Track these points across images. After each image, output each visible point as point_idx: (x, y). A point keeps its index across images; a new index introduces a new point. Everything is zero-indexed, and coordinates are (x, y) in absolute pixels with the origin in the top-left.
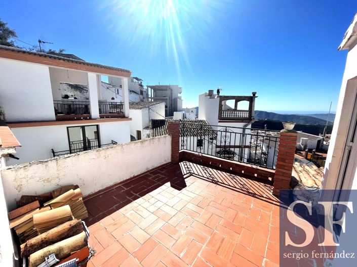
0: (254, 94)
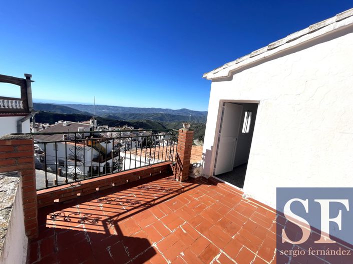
0: (28, 77)
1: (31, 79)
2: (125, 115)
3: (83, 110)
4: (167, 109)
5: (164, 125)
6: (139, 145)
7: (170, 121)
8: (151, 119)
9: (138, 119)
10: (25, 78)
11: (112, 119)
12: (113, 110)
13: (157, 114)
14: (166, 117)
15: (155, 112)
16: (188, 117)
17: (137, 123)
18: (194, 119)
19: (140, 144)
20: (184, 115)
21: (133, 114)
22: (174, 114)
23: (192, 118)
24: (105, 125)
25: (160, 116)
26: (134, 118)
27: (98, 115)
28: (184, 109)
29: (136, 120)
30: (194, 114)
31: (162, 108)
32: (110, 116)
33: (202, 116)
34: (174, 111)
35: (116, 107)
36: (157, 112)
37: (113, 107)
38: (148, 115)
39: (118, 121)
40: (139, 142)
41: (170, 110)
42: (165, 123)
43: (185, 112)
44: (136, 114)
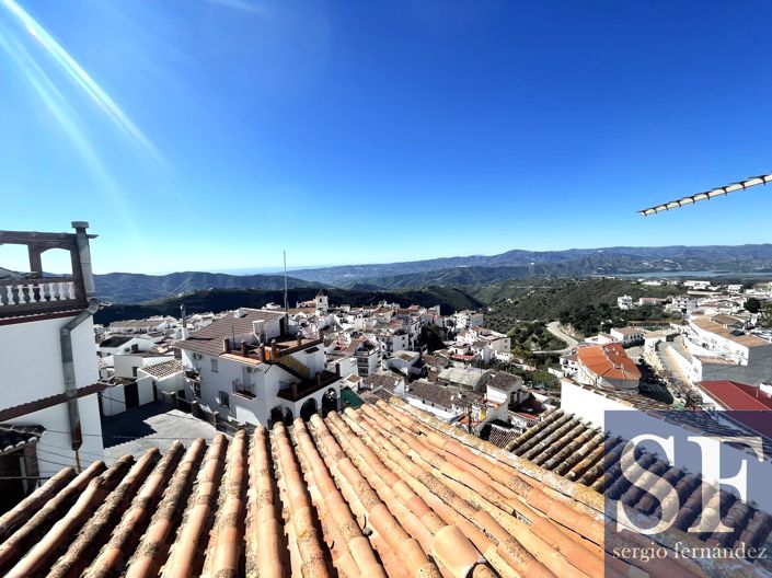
0: (81, 227)
1: (88, 232)
2: (384, 280)
3: (310, 280)
4: (473, 257)
5: (469, 292)
6: (410, 343)
7: (482, 282)
8: (440, 283)
9: (411, 285)
10: (74, 231)
11: (361, 290)
12: (362, 272)
13: (450, 270)
14: (471, 274)
15: (447, 266)
16: (526, 269)
17: (410, 294)
18: (543, 272)
19: (412, 340)
20: (514, 265)
21: (401, 277)
22: (490, 265)
23: (538, 269)
24: (345, 303)
25: (458, 273)
26: (403, 285)
27: (336, 285)
28: (515, 251)
29: (407, 289)
30: (541, 261)
31: (461, 256)
32: (358, 286)
33: (563, 262)
34: (489, 259)
35: (368, 266)
36: (451, 267)
37: (362, 266)
38: (431, 277)
39: (374, 294)
40: (411, 336)
41: (481, 258)
42: (470, 288)
43: (517, 259)
44: (407, 276)
